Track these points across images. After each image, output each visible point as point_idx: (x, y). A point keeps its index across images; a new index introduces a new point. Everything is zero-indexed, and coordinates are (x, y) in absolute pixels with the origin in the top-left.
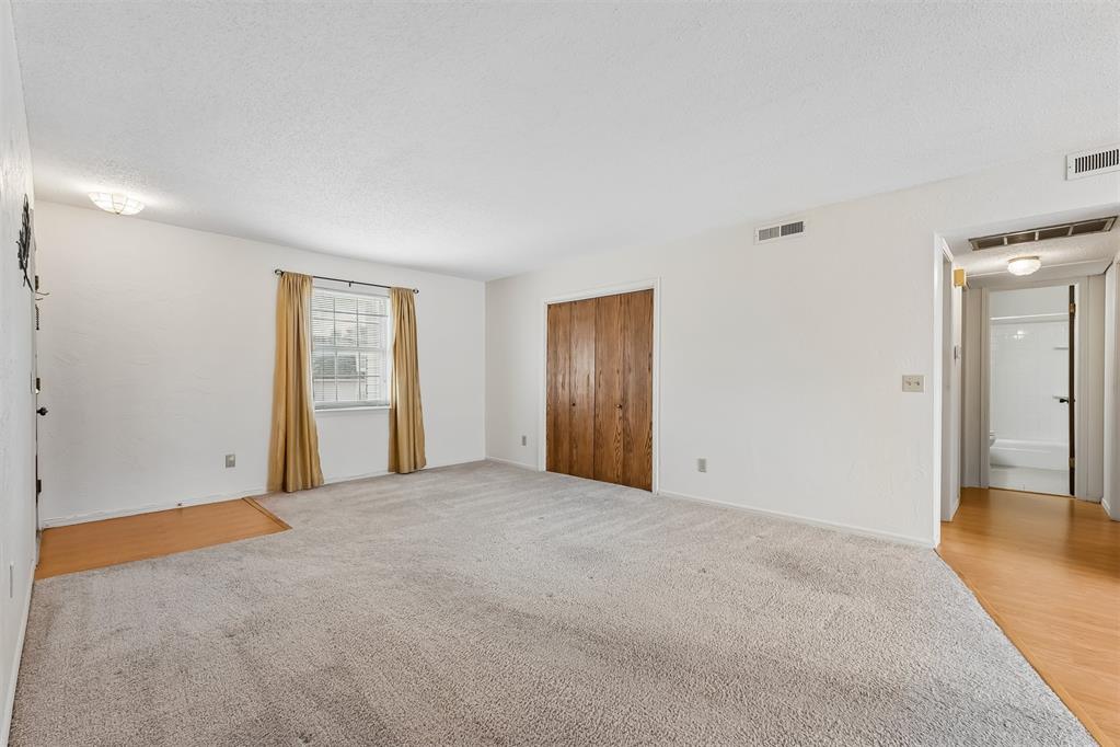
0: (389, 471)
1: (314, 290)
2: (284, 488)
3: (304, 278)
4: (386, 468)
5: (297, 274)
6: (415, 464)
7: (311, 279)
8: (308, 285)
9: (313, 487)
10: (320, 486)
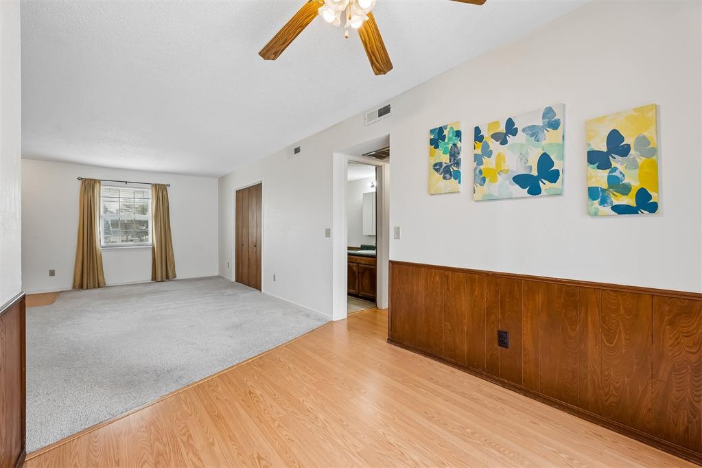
0: (152, 280)
1: (102, 187)
2: (81, 287)
3: (95, 181)
4: (150, 278)
5: (90, 179)
6: (167, 278)
7: (99, 181)
8: (97, 186)
9: (99, 287)
10: (105, 286)
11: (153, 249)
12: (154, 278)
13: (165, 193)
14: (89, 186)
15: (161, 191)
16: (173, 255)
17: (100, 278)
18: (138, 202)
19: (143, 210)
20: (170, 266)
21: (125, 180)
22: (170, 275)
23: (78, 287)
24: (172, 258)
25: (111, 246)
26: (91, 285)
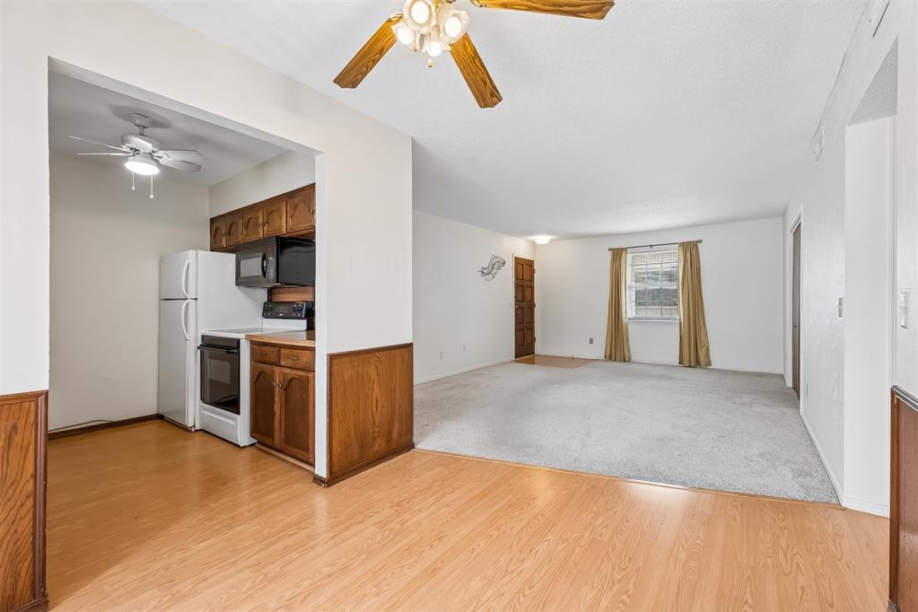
0: (679, 364)
1: (628, 255)
3: (622, 249)
6: (698, 363)
7: (626, 249)
8: (624, 254)
9: (624, 361)
10: (630, 361)
11: (680, 323)
12: (681, 362)
13: (694, 252)
14: (617, 254)
15: (691, 250)
16: (706, 335)
17: (626, 352)
18: (667, 268)
19: (671, 276)
20: (701, 349)
22: (702, 359)
23: (608, 357)
24: (703, 338)
25: (638, 319)
26: (618, 358)
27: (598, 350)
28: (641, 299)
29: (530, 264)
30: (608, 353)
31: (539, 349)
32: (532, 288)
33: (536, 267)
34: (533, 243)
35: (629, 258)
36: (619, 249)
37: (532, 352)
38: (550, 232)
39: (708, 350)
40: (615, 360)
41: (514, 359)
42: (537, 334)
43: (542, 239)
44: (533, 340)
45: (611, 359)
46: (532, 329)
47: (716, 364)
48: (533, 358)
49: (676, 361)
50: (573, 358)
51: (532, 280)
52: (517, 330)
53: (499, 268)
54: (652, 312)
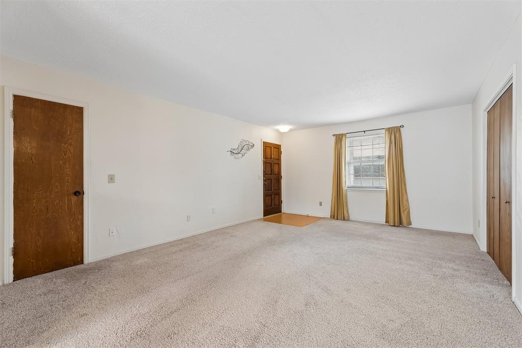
0: (386, 223)
1: (347, 139)
6: (401, 223)
7: (345, 135)
8: (344, 137)
9: (344, 220)
10: (348, 220)
11: (387, 191)
12: (387, 221)
13: (397, 135)
14: (339, 138)
15: (395, 134)
16: (407, 200)
17: (345, 212)
20: (404, 211)
21: (364, 129)
22: (404, 221)
23: (332, 217)
24: (405, 203)
25: (355, 187)
26: (339, 218)
27: (326, 212)
28: (357, 173)
29: (278, 147)
30: (333, 214)
31: (285, 208)
32: (279, 165)
33: (282, 149)
34: (278, 131)
35: (347, 142)
36: (340, 134)
37: (281, 212)
38: (290, 123)
39: (409, 213)
40: (337, 219)
41: (263, 217)
42: (284, 198)
43: (284, 128)
44: (280, 202)
45: (334, 218)
46: (279, 194)
47: (415, 224)
48: (281, 215)
49: (383, 220)
50: (308, 216)
51: (279, 159)
52: (266, 195)
53: (248, 149)
54: (366, 183)
